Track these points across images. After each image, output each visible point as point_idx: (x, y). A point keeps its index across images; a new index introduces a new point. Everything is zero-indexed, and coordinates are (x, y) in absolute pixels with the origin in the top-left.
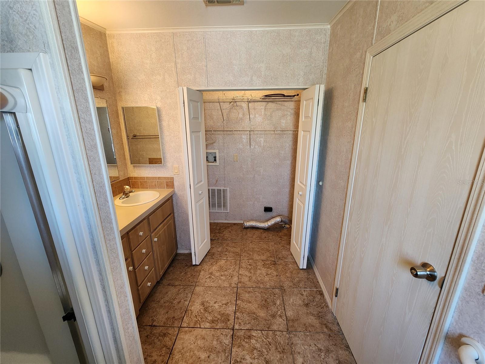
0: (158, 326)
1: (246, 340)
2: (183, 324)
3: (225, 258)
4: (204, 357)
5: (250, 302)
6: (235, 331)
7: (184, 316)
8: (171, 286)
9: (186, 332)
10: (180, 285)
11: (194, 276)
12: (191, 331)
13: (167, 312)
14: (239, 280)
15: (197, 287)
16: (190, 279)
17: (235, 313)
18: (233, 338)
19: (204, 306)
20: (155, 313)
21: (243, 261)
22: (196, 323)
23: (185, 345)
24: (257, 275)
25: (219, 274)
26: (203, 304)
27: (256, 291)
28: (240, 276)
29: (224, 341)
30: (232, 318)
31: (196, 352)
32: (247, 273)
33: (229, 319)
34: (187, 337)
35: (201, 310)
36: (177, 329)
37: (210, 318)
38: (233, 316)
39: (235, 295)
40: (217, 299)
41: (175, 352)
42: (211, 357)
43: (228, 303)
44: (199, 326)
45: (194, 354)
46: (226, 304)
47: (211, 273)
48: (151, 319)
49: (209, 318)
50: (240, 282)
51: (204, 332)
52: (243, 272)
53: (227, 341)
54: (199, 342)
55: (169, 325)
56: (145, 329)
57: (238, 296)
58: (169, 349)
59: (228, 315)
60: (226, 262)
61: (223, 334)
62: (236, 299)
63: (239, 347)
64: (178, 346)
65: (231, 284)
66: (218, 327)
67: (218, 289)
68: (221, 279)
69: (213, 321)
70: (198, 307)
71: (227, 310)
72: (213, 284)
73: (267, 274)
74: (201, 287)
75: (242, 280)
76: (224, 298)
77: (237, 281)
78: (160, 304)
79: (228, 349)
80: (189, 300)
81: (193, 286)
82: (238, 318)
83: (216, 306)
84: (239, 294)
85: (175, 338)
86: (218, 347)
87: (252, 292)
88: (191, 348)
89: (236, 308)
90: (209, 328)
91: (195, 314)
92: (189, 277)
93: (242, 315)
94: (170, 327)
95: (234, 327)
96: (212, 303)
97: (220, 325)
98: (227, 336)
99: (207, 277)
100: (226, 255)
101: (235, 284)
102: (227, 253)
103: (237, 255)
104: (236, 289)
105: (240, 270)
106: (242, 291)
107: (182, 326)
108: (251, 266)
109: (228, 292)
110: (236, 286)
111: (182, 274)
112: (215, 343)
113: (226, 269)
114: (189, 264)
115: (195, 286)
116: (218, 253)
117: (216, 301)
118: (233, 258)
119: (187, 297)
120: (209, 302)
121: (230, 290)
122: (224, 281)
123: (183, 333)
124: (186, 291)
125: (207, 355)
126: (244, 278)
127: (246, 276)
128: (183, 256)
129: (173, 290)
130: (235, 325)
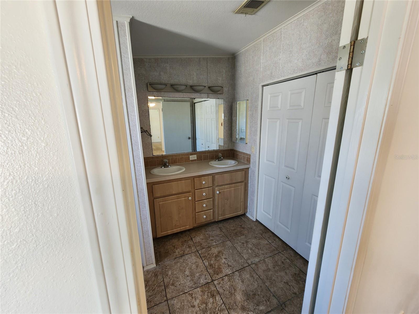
1: (209, 294)
2: (200, 251)
3: (270, 241)
5: (243, 282)
6: (212, 283)
7: (205, 248)
8: (220, 229)
9: (196, 255)
10: (224, 233)
11: (237, 235)
12: (198, 257)
13: (203, 239)
14: (258, 263)
15: (230, 241)
16: (232, 234)
17: (226, 275)
18: (206, 284)
19: (218, 254)
20: (199, 235)
21: (281, 255)
22: (205, 256)
23: (189, 260)
24: (277, 274)
25: (251, 246)
26: (219, 252)
27: (257, 282)
28: (263, 261)
29: (201, 280)
30: (221, 275)
31: (187, 267)
32: (270, 266)
33: (219, 274)
34: (194, 258)
35: (215, 254)
36: (195, 250)
38: (223, 276)
39: (241, 267)
40: (229, 258)
41: (183, 258)
42: (188, 278)
43: (231, 266)
44: (203, 260)
45: (186, 268)
46: (229, 266)
47: (247, 242)
48: (195, 235)
49: (212, 262)
50: (256, 265)
51: (201, 264)
52: (269, 261)
53: (202, 281)
54: (194, 265)
55: (196, 245)
56: (188, 237)
57: (241, 270)
58: (183, 254)
59: (221, 272)
60: (267, 244)
62: (239, 270)
63: (202, 291)
64: (187, 257)
65: (249, 259)
66: (209, 270)
67: (237, 254)
69: (211, 265)
70: (216, 251)
71: (224, 269)
72: (239, 248)
73: (287, 283)
74: (231, 243)
75: (260, 265)
76: (232, 261)
77: (256, 262)
78: (205, 233)
79: (197, 285)
80: (217, 244)
81: (228, 239)
82: (223, 280)
83: (224, 260)
85: (190, 252)
86: (196, 278)
87: (254, 278)
88: (188, 264)
89: (230, 274)
90: (206, 265)
91: (210, 252)
92: (233, 233)
93: (227, 281)
94: (195, 246)
95: (215, 280)
96: (224, 256)
97: (210, 271)
98: (206, 279)
99: (242, 241)
100: (275, 240)
101: (252, 262)
102: (277, 239)
103: (283, 247)
104: (247, 265)
105: (269, 258)
106: (248, 270)
107: (199, 251)
108: (282, 264)
109: (240, 261)
110: (250, 263)
111: (233, 228)
112: (198, 274)
113: (260, 249)
114: (243, 226)
115: (229, 240)
116: (271, 234)
117: (227, 258)
118: (276, 246)
119: (218, 241)
120: (224, 255)
121: (242, 261)
122: (248, 253)
123: (195, 254)
124: (222, 238)
125: (188, 274)
126: (263, 265)
127: (267, 265)
128: (246, 219)
129: (218, 232)
130: (217, 280)
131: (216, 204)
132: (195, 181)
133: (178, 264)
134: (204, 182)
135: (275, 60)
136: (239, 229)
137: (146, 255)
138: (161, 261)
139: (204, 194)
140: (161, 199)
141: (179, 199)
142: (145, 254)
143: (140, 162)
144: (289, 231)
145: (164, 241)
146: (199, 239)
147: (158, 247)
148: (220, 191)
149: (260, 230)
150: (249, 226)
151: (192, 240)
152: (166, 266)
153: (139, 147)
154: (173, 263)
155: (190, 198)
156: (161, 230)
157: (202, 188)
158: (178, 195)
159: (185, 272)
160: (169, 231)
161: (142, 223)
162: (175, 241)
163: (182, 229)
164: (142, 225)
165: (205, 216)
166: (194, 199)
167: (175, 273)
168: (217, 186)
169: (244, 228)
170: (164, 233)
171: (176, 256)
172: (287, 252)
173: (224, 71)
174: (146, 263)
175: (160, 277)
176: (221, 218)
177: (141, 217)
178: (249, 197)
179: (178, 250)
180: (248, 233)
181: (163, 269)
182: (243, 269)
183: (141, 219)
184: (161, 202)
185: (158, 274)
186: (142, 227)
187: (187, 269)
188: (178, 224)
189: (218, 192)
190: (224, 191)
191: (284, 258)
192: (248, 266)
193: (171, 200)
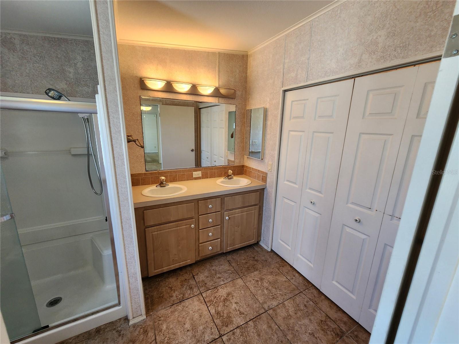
0: (195, 280)
2: (205, 293)
3: (289, 278)
4: (187, 327)
5: (259, 335)
6: (220, 339)
7: (211, 289)
8: (228, 263)
9: (199, 299)
10: (233, 267)
11: (249, 270)
12: (201, 303)
13: (207, 277)
14: (276, 307)
15: (241, 279)
16: (244, 269)
17: (238, 327)
18: (212, 341)
19: (227, 297)
20: (203, 271)
21: (303, 296)
22: (210, 301)
23: (189, 307)
24: (299, 323)
25: (267, 285)
26: (228, 294)
27: (277, 334)
28: (282, 305)
29: (206, 335)
30: (231, 328)
31: (188, 318)
32: (291, 311)
33: (228, 326)
34: (196, 303)
35: (223, 297)
36: (198, 292)
37: (220, 309)
38: (234, 328)
39: (256, 314)
40: (240, 302)
41: (183, 304)
42: (189, 333)
43: (243, 314)
44: (208, 306)
45: (186, 318)
46: (241, 313)
47: (262, 279)
48: (197, 272)
50: (274, 310)
51: (206, 312)
52: (289, 305)
53: (207, 337)
54: (196, 314)
55: (199, 285)
56: (189, 275)
58: (183, 298)
59: (231, 322)
60: (285, 281)
61: (211, 329)
62: (253, 319)
64: (187, 303)
65: (265, 302)
66: (215, 321)
67: (250, 295)
68: (263, 291)
69: (218, 313)
70: (224, 293)
71: (235, 318)
72: (252, 288)
73: (312, 334)
74: (243, 282)
75: (278, 311)
76: (245, 307)
77: (274, 307)
78: (211, 268)
80: (225, 282)
81: (239, 275)
82: (234, 334)
83: (234, 305)
84: (260, 318)
85: (192, 296)
86: (199, 333)
87: (272, 330)
88: (189, 312)
89: (243, 326)
90: (211, 314)
91: (217, 295)
92: (245, 267)
93: (239, 336)
94: (198, 287)
95: (223, 335)
96: (235, 300)
98: (212, 334)
99: (256, 279)
100: (294, 276)
101: (269, 306)
102: (297, 275)
103: (304, 285)
104: (264, 311)
105: (289, 300)
106: (265, 319)
107: (202, 294)
108: (305, 308)
109: (255, 306)
110: (267, 309)
111: (244, 261)
112: (201, 328)
113: (278, 288)
114: (256, 258)
115: (240, 277)
116: (290, 268)
117: (238, 302)
118: (296, 284)
119: (226, 279)
120: (234, 297)
121: (257, 306)
122: (263, 295)
123: (197, 299)
124: (231, 275)
125: (189, 328)
126: (283, 311)
127: (287, 311)
128: (260, 249)
129: (226, 267)
130: (226, 335)
131: (225, 233)
132: (200, 205)
133: (176, 313)
134: (210, 206)
135: (301, 60)
136: (251, 262)
137: (133, 304)
138: (152, 310)
139: (210, 220)
140: (155, 227)
141: (179, 228)
142: (131, 303)
143: (125, 182)
144: (312, 266)
145: (158, 280)
146: (202, 278)
147: (150, 290)
148: (230, 216)
149: (276, 263)
150: (263, 258)
151: (195, 279)
152: (160, 317)
153: (124, 161)
154: (170, 311)
155: (193, 226)
156: (155, 267)
157: (208, 213)
158: (177, 223)
159: (185, 324)
160: (164, 268)
161: (127, 264)
162: (173, 281)
163: (182, 264)
164: (127, 266)
165: (210, 248)
166: (197, 226)
167: (171, 326)
168: (227, 210)
169: (257, 261)
170: (158, 271)
171: (173, 301)
172: (310, 291)
173: (238, 71)
174: (133, 315)
175: (151, 334)
176: (229, 249)
177: (125, 255)
178: (263, 222)
179: (176, 292)
180: (263, 267)
181: (155, 322)
182: (259, 317)
183: (126, 259)
184: (155, 232)
185: (149, 329)
186: (127, 268)
187: (187, 320)
188: (177, 259)
189: (227, 218)
190: (234, 216)
191: (306, 299)
192: (264, 313)
193: (169, 229)
